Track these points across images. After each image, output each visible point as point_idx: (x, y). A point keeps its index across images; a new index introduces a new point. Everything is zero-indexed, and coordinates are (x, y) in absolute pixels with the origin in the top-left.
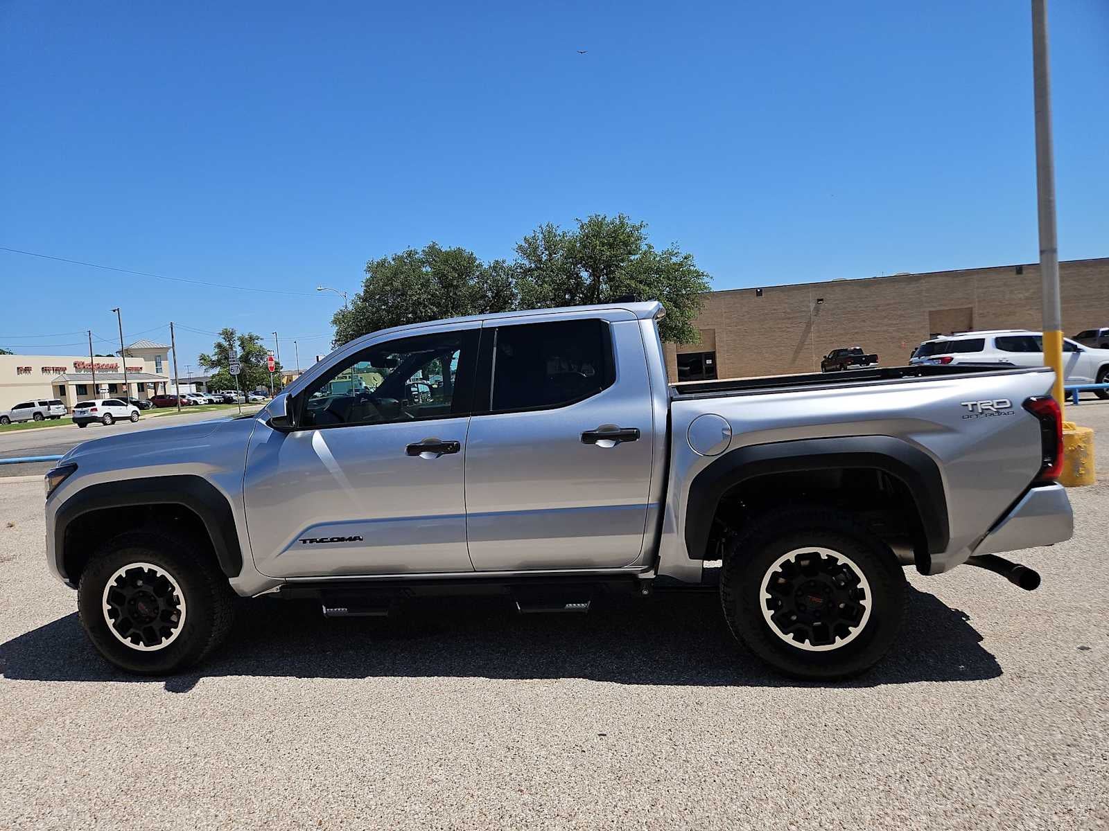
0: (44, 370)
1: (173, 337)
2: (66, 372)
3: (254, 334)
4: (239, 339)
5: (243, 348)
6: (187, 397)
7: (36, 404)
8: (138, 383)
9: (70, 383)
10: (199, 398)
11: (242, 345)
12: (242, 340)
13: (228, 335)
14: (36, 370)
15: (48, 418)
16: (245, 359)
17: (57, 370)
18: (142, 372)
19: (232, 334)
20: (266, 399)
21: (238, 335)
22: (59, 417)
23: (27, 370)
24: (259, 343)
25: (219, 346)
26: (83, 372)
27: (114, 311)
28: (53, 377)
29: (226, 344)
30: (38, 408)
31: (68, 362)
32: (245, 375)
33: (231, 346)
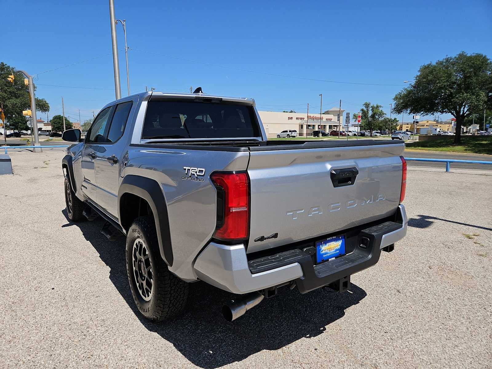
0: (297, 118)
1: (340, 106)
2: (304, 120)
3: (379, 105)
4: (372, 107)
5: (373, 111)
6: (345, 132)
7: (288, 131)
8: (329, 125)
9: (304, 124)
10: (350, 133)
11: (373, 110)
12: (373, 108)
13: (367, 105)
14: (294, 119)
15: (291, 137)
16: (373, 116)
17: (301, 119)
18: (332, 121)
19: (369, 104)
20: (381, 135)
21: (371, 105)
22: (295, 137)
23: (292, 118)
24: (381, 109)
25: (362, 110)
26: (310, 120)
27: (320, 95)
28: (299, 121)
29: (365, 109)
30: (288, 133)
31: (305, 116)
32: (371, 124)
33: (368, 110)
